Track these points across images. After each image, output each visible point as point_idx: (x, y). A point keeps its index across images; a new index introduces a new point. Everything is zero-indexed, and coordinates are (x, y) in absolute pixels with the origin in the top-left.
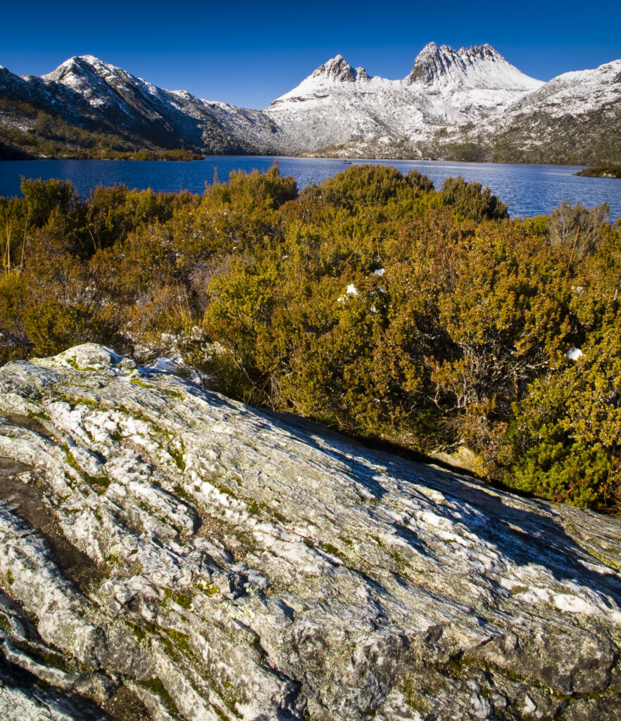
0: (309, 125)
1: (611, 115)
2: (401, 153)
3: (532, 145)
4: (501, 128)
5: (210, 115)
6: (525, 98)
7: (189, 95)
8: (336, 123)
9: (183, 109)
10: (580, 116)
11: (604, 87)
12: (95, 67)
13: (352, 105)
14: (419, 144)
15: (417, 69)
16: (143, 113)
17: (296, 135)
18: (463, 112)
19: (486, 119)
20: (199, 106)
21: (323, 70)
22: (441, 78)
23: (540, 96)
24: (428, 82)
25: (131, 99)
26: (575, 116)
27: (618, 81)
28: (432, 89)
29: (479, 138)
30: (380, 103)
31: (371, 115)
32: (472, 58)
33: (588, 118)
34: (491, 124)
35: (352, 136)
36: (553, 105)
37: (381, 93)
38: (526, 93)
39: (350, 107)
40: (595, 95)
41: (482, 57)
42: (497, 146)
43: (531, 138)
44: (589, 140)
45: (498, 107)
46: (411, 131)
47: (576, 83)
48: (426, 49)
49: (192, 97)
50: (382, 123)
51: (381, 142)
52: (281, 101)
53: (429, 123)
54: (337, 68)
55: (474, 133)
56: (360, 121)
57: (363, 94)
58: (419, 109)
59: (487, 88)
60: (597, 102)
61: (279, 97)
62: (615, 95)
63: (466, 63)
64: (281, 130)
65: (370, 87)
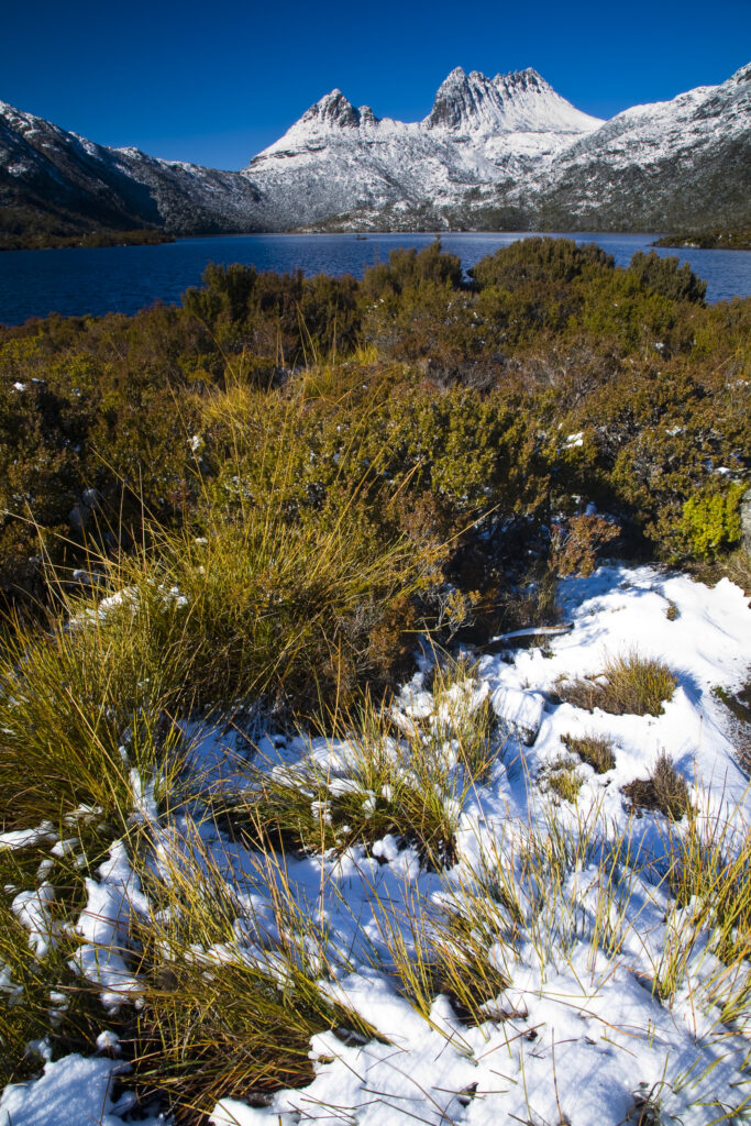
0: (301, 189)
1: (689, 164)
2: (422, 222)
3: (587, 207)
4: (549, 185)
5: (171, 181)
6: (579, 144)
7: (141, 153)
8: (337, 185)
9: (134, 175)
10: (649, 166)
11: (680, 126)
12: (7, 117)
13: (356, 160)
14: (445, 209)
15: (440, 106)
16: (81, 182)
17: (286, 203)
19: (529, 174)
20: (156, 169)
21: (316, 112)
22: (471, 118)
23: (598, 141)
24: (454, 124)
25: (64, 163)
26: (643, 168)
27: (698, 118)
28: (459, 134)
29: (522, 200)
30: (393, 155)
31: (381, 172)
32: (511, 89)
33: (659, 170)
34: (536, 180)
35: (358, 202)
36: (616, 152)
37: (393, 142)
38: (580, 137)
39: (354, 163)
40: (668, 138)
41: (524, 87)
42: (544, 209)
43: (586, 198)
44: (659, 199)
45: (545, 157)
46: (433, 193)
47: (645, 121)
48: (449, 79)
49: (145, 157)
50: (395, 183)
51: (397, 209)
52: (264, 158)
53: (455, 181)
54: (334, 107)
56: (367, 181)
57: (370, 144)
58: (443, 163)
59: (530, 131)
60: (672, 147)
61: (259, 152)
62: (695, 137)
63: (503, 96)
64: (266, 198)
65: (379, 134)
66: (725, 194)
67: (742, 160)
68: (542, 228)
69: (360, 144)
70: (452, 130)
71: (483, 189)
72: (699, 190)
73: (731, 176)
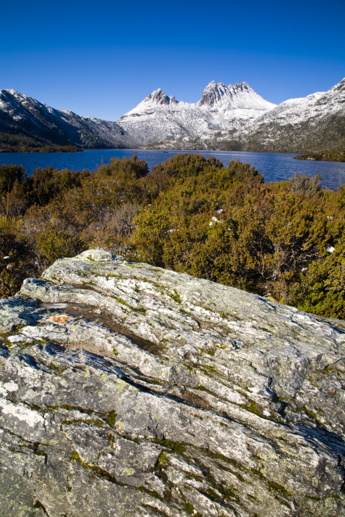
0: (142, 130)
1: (313, 124)
2: (195, 146)
3: (269, 141)
4: (252, 131)
5: (86, 125)
6: (266, 114)
7: (72, 113)
8: (159, 129)
9: (69, 122)
10: (296, 124)
11: (309, 108)
12: (15, 96)
13: (167, 118)
14: (206, 141)
15: (205, 97)
16: (45, 124)
17: (136, 136)
18: (230, 122)
19: (243, 127)
20: (79, 120)
21: (150, 97)
22: (218, 102)
23: (274, 113)
24: (211, 104)
25: (38, 116)
26: (293, 125)
27: (317, 105)
28: (213, 109)
29: (240, 137)
30: (183, 117)
31: (178, 124)
32: (236, 91)
33: (300, 126)
34: (246, 129)
35: (168, 137)
36: (281, 118)
37: (184, 111)
38: (266, 111)
39: (166, 120)
40: (304, 113)
41: (242, 90)
42: (250, 142)
43: (268, 137)
44: (301, 139)
45: (251, 119)
46: (201, 133)
47: (294, 105)
48: (209, 85)
49: (74, 114)
50: (184, 129)
51: (184, 140)
52: (127, 116)
53: (211, 128)
54: (159, 96)
55: (237, 134)
56: (172, 128)
57: (174, 112)
58: (206, 121)
59: (244, 108)
60: (306, 117)
61: (125, 114)
62: (316, 113)
63: (233, 93)
64: (127, 133)
65: (178, 107)
66: (329, 137)
67: (337, 123)
68: (249, 150)
69: (169, 112)
70: (210, 107)
71: (223, 132)
72: (318, 135)
73: (332, 129)
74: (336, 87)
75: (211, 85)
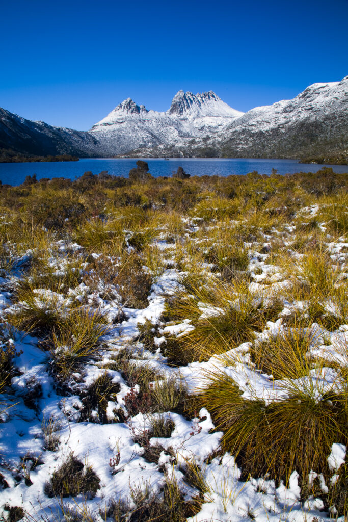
0: (115, 139)
1: (283, 131)
2: (172, 153)
3: (242, 147)
4: (225, 138)
5: (59, 135)
6: (234, 122)
7: (44, 123)
8: (130, 137)
9: (42, 132)
10: (267, 131)
11: (278, 115)
13: (138, 127)
14: (181, 148)
15: (174, 105)
16: (19, 135)
17: (108, 145)
18: (200, 130)
19: (216, 134)
20: (51, 130)
21: (121, 107)
22: (187, 111)
23: (243, 121)
24: (180, 113)
25: (11, 126)
26: (264, 132)
27: (284, 112)
28: (182, 117)
29: (213, 144)
30: (154, 125)
31: (149, 132)
32: (204, 99)
33: (271, 133)
34: (219, 136)
35: (140, 145)
36: (252, 125)
37: (154, 120)
38: (234, 119)
39: (137, 128)
40: (274, 120)
41: (209, 98)
42: (224, 148)
43: (241, 144)
44: (272, 145)
45: (219, 127)
46: (172, 141)
47: (262, 113)
48: (177, 95)
49: (46, 125)
50: (156, 137)
51: (160, 148)
52: (98, 126)
53: (182, 136)
54: (129, 105)
55: (210, 141)
56: (143, 136)
57: (144, 120)
58: (176, 129)
59: (212, 116)
60: (276, 124)
61: (96, 123)
62: (285, 120)
63: (201, 102)
64: (99, 143)
65: (148, 116)
66: (300, 143)
67: (306, 129)
68: (223, 156)
69: (140, 120)
70: (179, 115)
71: (197, 140)
72: (289, 141)
73: (301, 136)
74: (301, 95)
75: (180, 94)
